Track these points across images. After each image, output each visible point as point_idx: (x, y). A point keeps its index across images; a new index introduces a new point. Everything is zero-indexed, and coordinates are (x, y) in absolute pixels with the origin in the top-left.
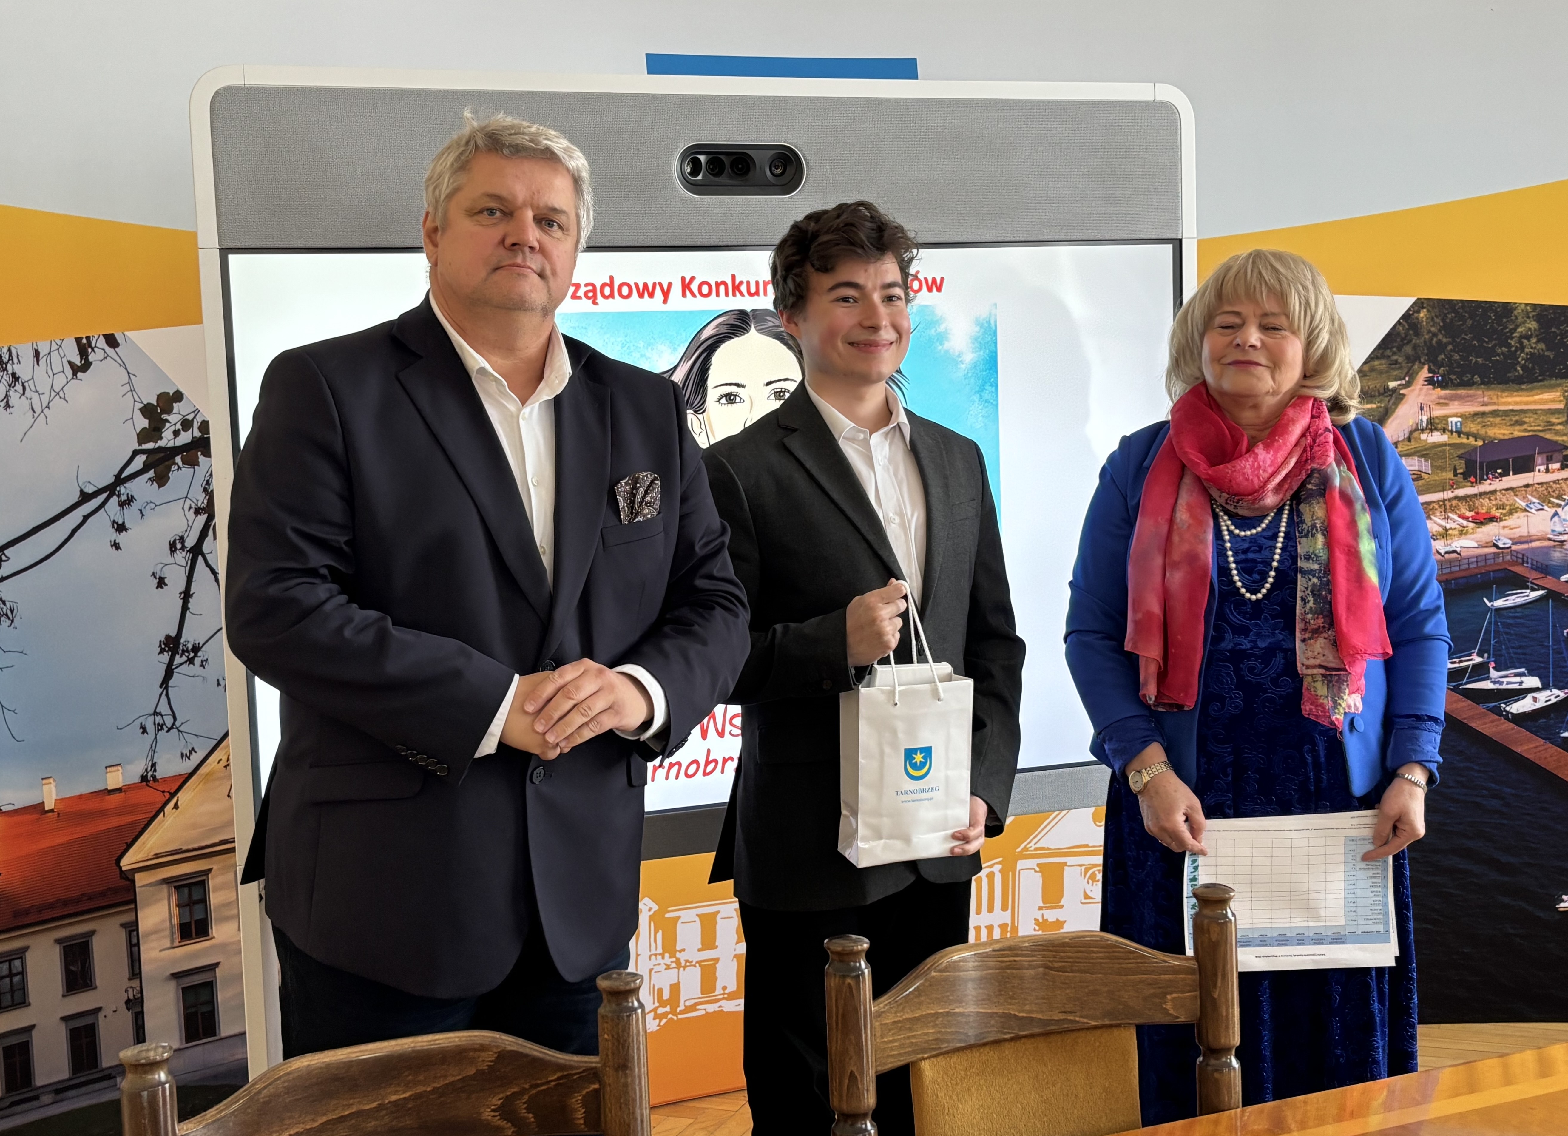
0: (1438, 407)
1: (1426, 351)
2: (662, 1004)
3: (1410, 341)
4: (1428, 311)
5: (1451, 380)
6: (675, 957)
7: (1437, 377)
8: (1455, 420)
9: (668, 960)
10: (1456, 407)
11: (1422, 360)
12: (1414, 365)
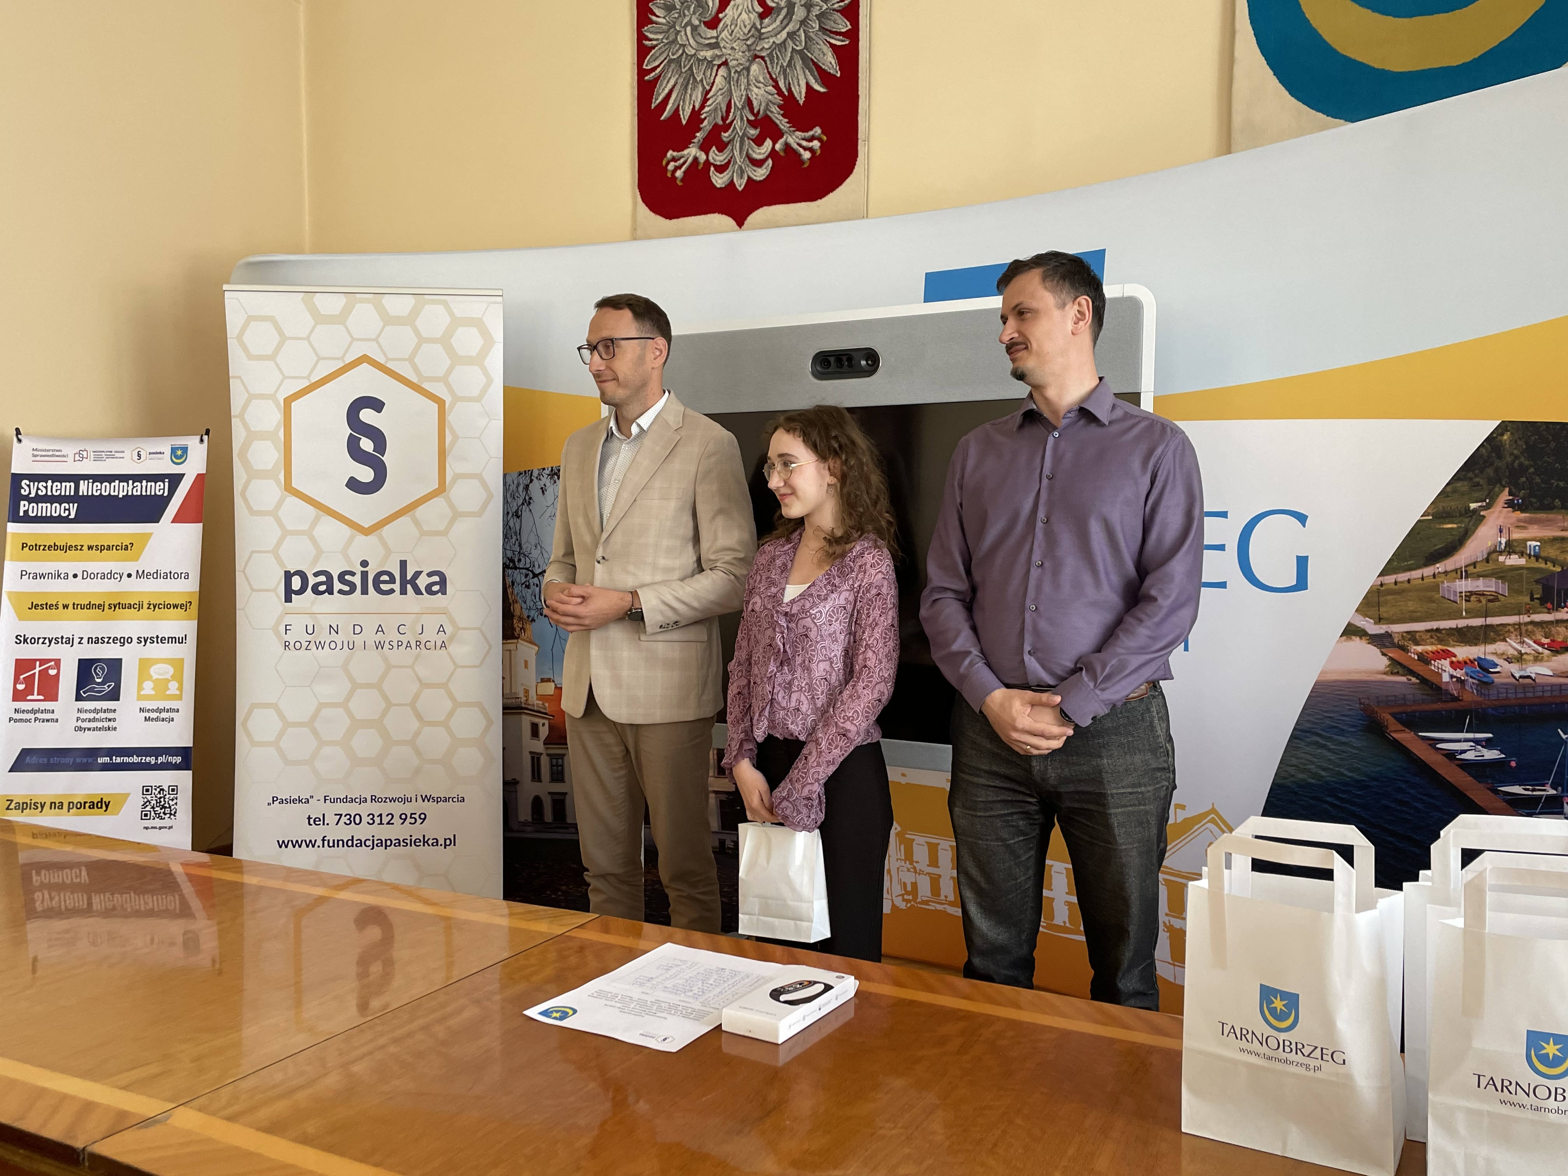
0: (1518, 530)
1: (1507, 474)
2: (907, 893)
3: (1492, 464)
4: (1512, 434)
5: (1531, 503)
6: (913, 865)
7: (1518, 500)
8: (1534, 543)
9: (908, 865)
10: (1534, 531)
11: (1504, 483)
12: (1495, 487)
